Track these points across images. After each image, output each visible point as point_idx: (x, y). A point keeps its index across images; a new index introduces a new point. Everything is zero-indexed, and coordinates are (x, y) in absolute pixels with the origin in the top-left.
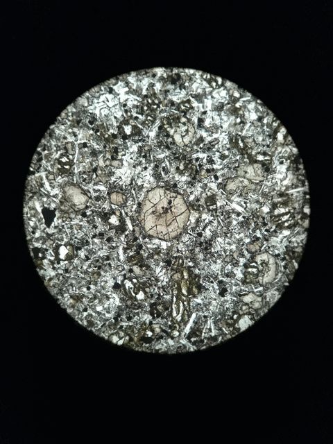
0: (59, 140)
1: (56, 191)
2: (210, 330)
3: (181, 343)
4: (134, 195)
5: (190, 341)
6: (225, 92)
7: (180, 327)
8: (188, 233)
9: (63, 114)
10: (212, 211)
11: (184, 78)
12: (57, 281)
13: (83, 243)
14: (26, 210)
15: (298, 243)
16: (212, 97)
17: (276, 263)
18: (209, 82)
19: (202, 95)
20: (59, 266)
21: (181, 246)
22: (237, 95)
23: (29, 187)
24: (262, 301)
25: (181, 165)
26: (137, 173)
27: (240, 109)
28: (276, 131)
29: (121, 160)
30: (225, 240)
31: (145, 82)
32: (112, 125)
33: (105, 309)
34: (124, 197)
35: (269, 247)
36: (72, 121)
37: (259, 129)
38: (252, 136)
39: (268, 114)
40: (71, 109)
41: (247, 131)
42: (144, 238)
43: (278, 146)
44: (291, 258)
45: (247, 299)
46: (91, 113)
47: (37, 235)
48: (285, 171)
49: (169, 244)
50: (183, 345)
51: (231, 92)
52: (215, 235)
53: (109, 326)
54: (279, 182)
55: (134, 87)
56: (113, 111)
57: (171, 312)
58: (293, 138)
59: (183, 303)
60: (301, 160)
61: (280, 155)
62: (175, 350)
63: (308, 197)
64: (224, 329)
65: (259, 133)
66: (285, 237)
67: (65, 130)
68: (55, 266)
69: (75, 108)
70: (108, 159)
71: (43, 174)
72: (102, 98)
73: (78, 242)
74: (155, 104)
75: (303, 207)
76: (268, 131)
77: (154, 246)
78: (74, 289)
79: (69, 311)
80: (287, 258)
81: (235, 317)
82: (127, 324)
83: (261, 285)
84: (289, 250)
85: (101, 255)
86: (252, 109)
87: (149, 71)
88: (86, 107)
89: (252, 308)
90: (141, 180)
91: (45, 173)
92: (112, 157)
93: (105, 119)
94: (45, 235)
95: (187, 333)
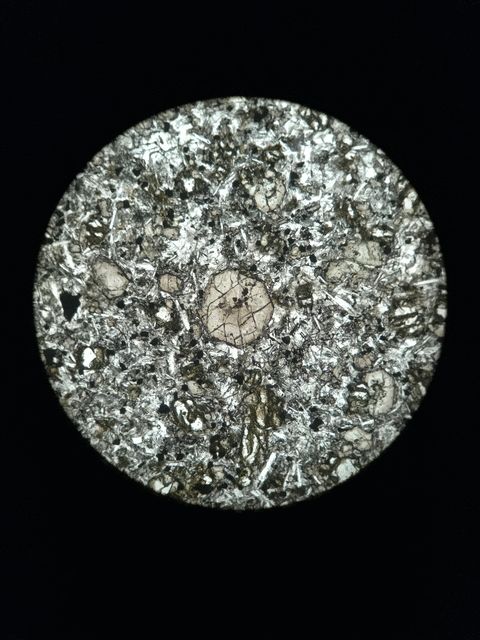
0: (89, 195)
1: (82, 269)
2: (295, 478)
3: (252, 495)
4: (195, 279)
5: (266, 493)
6: (332, 136)
7: (252, 471)
8: (269, 337)
9: (97, 159)
10: (305, 307)
11: (273, 113)
12: (78, 399)
13: (117, 345)
14: (37, 294)
15: (427, 359)
16: (313, 143)
17: (395, 386)
18: (309, 121)
19: (298, 140)
20: (81, 376)
21: (258, 357)
22: (348, 141)
23: (43, 262)
24: (372, 439)
25: (264, 238)
26: (199, 247)
27: (351, 162)
28: (402, 196)
29: (178, 228)
30: (322, 349)
31: (217, 118)
32: (166, 177)
33: (145, 442)
34: (180, 282)
35: (385, 363)
36: (110, 169)
37: (378, 191)
38: (368, 201)
39: (391, 171)
40: (108, 151)
41: (360, 194)
42: (206, 342)
43: (404, 216)
44: (417, 380)
45: (351, 436)
46: (136, 159)
47: (52, 330)
48: (412, 253)
49: (242, 353)
50: (256, 498)
51: (340, 136)
52: (308, 342)
53: (150, 466)
54: (403, 269)
55: (201, 124)
56: (169, 157)
57: (241, 449)
58: (427, 207)
59: (258, 438)
60: (437, 240)
61: (407, 230)
62: (244, 505)
63: (444, 292)
64: (315, 478)
65: (377, 198)
66: (408, 349)
67: (99, 182)
68: (76, 376)
69: (115, 149)
70: (158, 226)
71: (64, 244)
72: (154, 137)
73: (110, 344)
74: (229, 149)
75: (436, 307)
76: (391, 196)
77: (220, 354)
78: (102, 410)
79: (94, 442)
80: (411, 378)
81: (332, 460)
82: (176, 464)
83: (371, 417)
84: (414, 369)
85: (143, 364)
86: (370, 163)
87: (224, 101)
88: (130, 150)
89: (356, 449)
90: (205, 258)
91: (67, 242)
92: (165, 223)
93: (156, 168)
94: (63, 332)
95: (263, 481)
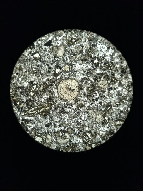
1: (60, 43)
2: (30, 127)
3: (20, 117)
4: (71, 75)
5: (22, 121)
6: (127, 94)
8: (65, 102)
9: (91, 33)
10: (78, 108)
11: (126, 75)
12: (24, 58)
13: (43, 62)
15: (79, 147)
16: (122, 89)
17: (67, 142)
18: (128, 85)
19: (121, 85)
20: (30, 56)
21: (58, 101)
22: (127, 99)
23: (57, 31)
24: (50, 143)
25: (91, 88)
26: (80, 72)
27: (122, 102)
28: (120, 120)
29: (83, 63)
30: (68, 118)
31: (117, 60)
32: (95, 54)
33: (21, 82)
34: (69, 71)
35: (72, 136)
36: (90, 38)
37: (118, 113)
38: (114, 111)
39: (125, 114)
40: (95, 35)
41: (115, 109)
42: (55, 85)
43: (114, 123)
44: (72, 147)
45: (49, 137)
46: (96, 44)
47: (39, 42)
48: (105, 130)
49: (57, 97)
50: (20, 119)
51: (128, 96)
52: (68, 113)
53: (15, 86)
54: (100, 130)
55: (114, 57)
56: (101, 52)
57: (31, 109)
58: (121, 128)
59: (36, 112)
60: (112, 135)
61: (111, 126)
62: (16, 116)
63: (99, 144)
64: (33, 132)
65: (116, 114)
66: (79, 141)
67: (85, 36)
68: (30, 55)
69: (96, 36)
70: (81, 58)
71: (64, 35)
72: (104, 46)
73: (43, 60)
74: (110, 68)
75: (94, 143)
76: (118, 117)
77: (54, 91)
78: (24, 66)
79: (15, 68)
80: (72, 145)
82: (18, 93)
83: (56, 140)
84: (75, 145)
85: (42, 71)
86: (124, 107)
88: (98, 41)
89: (46, 140)
90: (78, 75)
91: (65, 35)
92: (83, 59)
93: (96, 50)
94: (40, 45)
95: (25, 118)
